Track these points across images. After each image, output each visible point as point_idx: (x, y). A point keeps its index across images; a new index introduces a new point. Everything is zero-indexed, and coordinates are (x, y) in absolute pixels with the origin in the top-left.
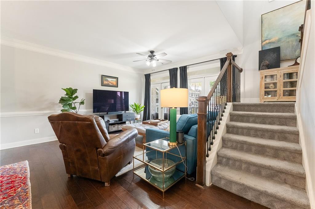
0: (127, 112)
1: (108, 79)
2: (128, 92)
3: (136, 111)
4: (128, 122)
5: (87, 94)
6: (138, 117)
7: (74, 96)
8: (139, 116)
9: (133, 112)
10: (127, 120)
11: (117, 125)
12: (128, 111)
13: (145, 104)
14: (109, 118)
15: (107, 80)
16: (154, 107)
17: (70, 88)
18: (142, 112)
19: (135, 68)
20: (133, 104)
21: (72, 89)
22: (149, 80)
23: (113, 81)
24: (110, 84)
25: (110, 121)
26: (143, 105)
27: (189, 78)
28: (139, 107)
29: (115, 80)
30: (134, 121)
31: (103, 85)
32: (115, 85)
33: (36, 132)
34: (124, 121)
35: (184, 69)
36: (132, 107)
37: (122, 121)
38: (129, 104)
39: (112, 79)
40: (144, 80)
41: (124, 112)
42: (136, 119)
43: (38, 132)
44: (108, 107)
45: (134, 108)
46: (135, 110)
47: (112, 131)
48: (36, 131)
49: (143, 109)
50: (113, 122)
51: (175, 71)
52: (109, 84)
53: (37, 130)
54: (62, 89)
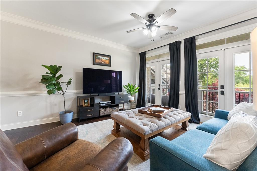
0: (120, 93)
1: (100, 57)
2: (122, 72)
3: (130, 92)
4: (121, 104)
5: (77, 74)
6: (132, 99)
7: (57, 75)
8: (134, 98)
9: (127, 94)
10: (121, 103)
11: (109, 108)
12: (122, 92)
13: (140, 85)
14: (101, 100)
15: (99, 59)
16: (149, 88)
17: (54, 65)
18: (137, 94)
19: (129, 46)
20: (127, 85)
21: (57, 66)
22: (144, 58)
23: (105, 59)
24: (103, 63)
25: (101, 104)
26: (137, 86)
27: (198, 52)
28: (133, 88)
29: (108, 58)
30: (128, 103)
31: (94, 63)
32: (108, 63)
33: (19, 115)
34: (116, 103)
35: (191, 41)
36: (126, 89)
37: (115, 104)
38: (123, 85)
39: (105, 58)
40: (138, 59)
41: (117, 93)
42: (130, 101)
43: (22, 115)
44: (104, 87)
45: (128, 90)
46: (128, 91)
47: (104, 115)
48: (19, 113)
49: (137, 90)
50: (105, 104)
51: (178, 46)
52: (101, 62)
53: (21, 113)
54: (42, 65)
